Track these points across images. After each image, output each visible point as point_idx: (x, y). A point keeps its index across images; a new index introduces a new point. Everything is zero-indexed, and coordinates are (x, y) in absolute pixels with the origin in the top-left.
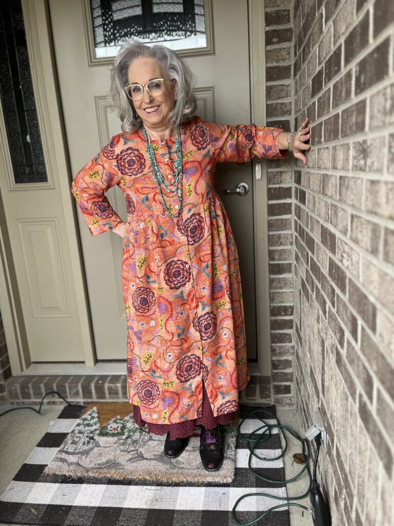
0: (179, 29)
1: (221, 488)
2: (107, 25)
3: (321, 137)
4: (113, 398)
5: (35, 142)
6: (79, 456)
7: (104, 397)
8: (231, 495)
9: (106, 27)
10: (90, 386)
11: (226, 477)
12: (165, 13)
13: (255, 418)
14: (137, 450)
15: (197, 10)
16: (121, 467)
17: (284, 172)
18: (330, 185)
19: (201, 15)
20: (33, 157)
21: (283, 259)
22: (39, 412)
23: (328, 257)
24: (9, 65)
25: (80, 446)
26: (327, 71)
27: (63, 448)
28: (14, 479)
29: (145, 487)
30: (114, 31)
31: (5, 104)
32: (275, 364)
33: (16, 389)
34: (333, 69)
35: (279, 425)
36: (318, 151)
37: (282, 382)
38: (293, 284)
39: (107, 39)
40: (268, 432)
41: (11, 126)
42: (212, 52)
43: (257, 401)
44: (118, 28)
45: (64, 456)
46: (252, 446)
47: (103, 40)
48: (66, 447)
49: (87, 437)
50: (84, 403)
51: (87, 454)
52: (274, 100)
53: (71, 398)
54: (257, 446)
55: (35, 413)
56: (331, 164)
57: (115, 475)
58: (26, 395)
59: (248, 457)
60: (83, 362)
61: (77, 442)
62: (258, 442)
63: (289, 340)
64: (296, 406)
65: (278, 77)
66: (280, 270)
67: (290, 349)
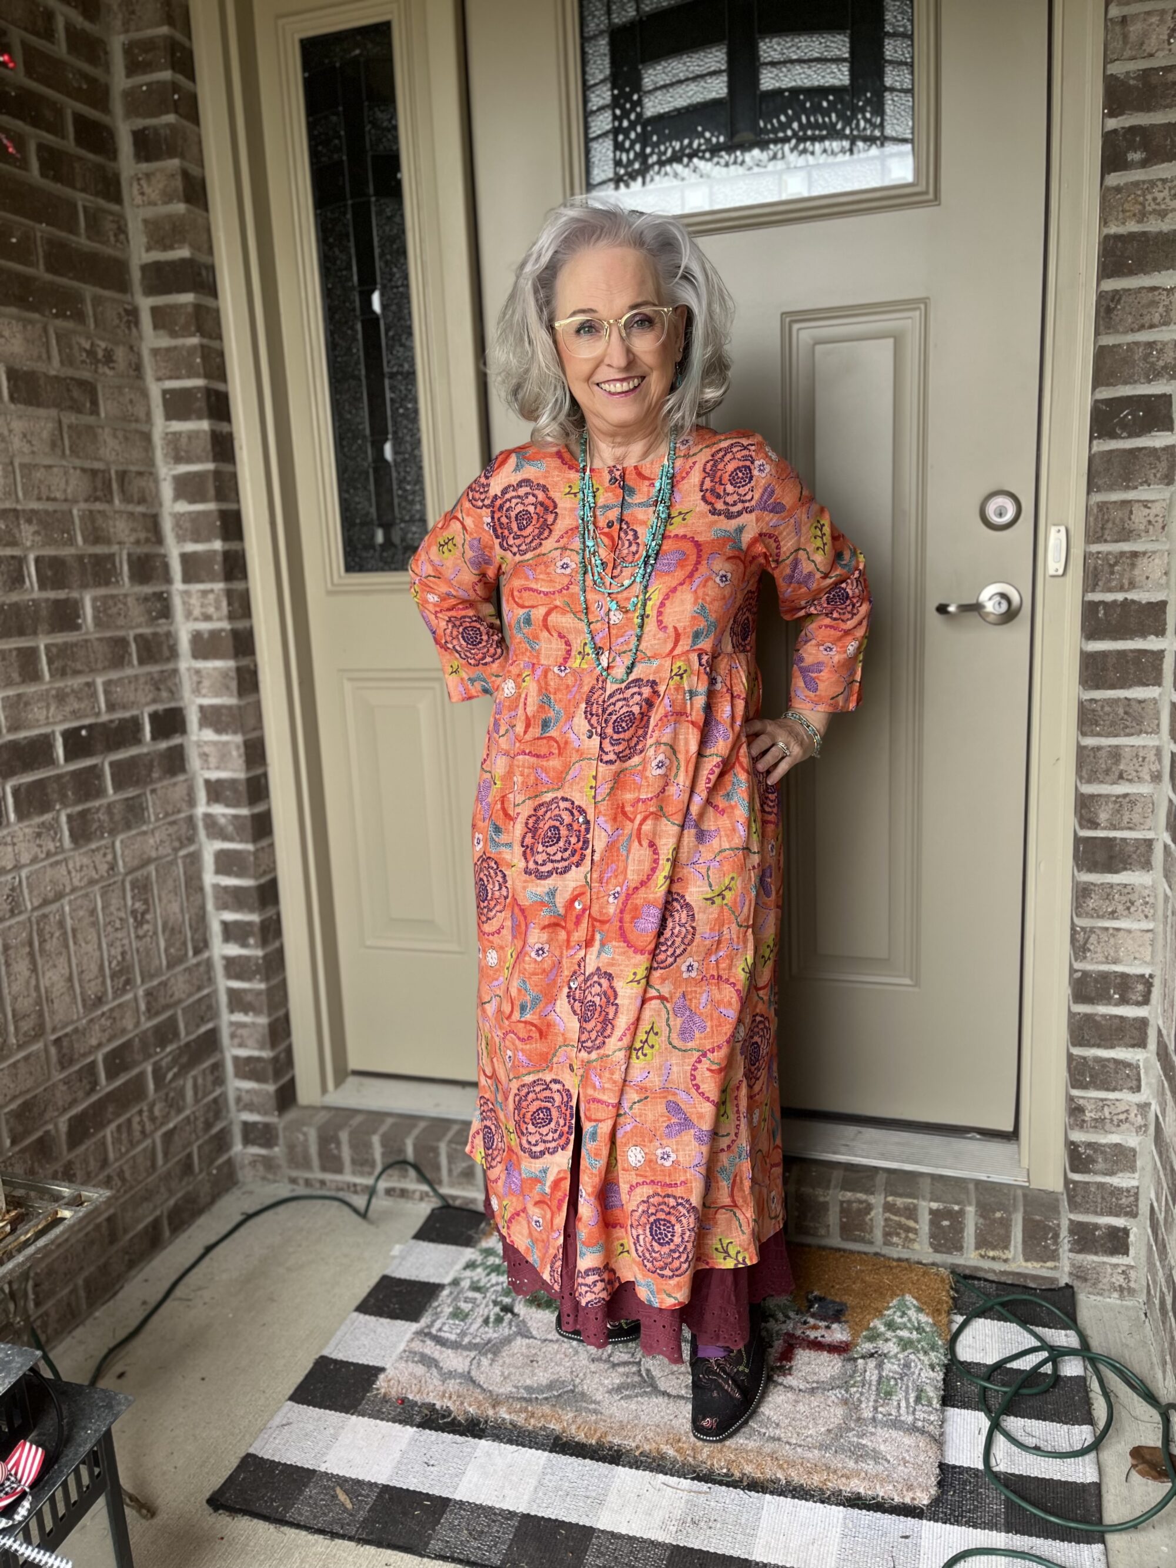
0: (834, 134)
1: (894, 1517)
2: (626, 132)
5: (404, 460)
6: (473, 1354)
8: (924, 1543)
9: (621, 138)
11: (910, 1488)
12: (795, 91)
13: (1006, 1320)
14: (639, 1363)
15: (892, 77)
16: (593, 1406)
17: (1144, 553)
19: (902, 91)
20: (396, 501)
21: (1124, 824)
22: (364, 1215)
24: (353, 251)
25: (475, 1326)
27: (429, 1326)
28: (292, 1398)
29: (661, 1477)
30: (643, 149)
31: (336, 357)
32: (1080, 1154)
33: (306, 1140)
35: (1085, 1351)
37: (1102, 1214)
38: (1153, 906)
39: (622, 171)
40: (1048, 1368)
41: (349, 416)
42: (931, 196)
43: (1012, 1267)
44: (655, 138)
45: (430, 1348)
46: (995, 1403)
47: (611, 175)
48: (437, 1325)
49: (495, 1303)
51: (495, 1354)
52: (1125, 332)
53: (452, 1185)
54: (1012, 1408)
55: (354, 1216)
57: (574, 1427)
58: (331, 1162)
59: (983, 1438)
61: (467, 1315)
62: (1016, 1393)
63: (1135, 1082)
64: (1143, 1298)
65: (1141, 267)
66: (1111, 858)
67: (1134, 1111)
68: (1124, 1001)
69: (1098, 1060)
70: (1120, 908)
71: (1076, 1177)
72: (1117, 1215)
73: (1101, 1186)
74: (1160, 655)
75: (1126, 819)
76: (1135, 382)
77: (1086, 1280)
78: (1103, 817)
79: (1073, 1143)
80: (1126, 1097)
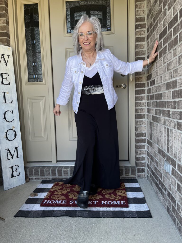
3: (166, 51)
4: (65, 176)
7: (61, 176)
9: (72, 22)
10: (55, 170)
17: (142, 77)
18: (172, 64)
23: (171, 92)
26: (169, 26)
28: (25, 203)
32: (138, 159)
34: (173, 23)
36: (164, 58)
37: (141, 167)
38: (146, 123)
42: (113, 33)
43: (130, 176)
47: (70, 27)
50: (52, 178)
52: (139, 49)
53: (46, 176)
56: (172, 57)
60: (51, 162)
63: (144, 148)
64: (147, 178)
65: (141, 41)
66: (140, 117)
67: (144, 152)
68: (143, 137)
69: (140, 145)
70: (142, 124)
71: (138, 162)
72: (143, 167)
73: (141, 163)
74: (145, 90)
75: (142, 112)
76: (140, 55)
77: (139, 177)
78: (139, 112)
79: (137, 157)
80: (144, 150)
